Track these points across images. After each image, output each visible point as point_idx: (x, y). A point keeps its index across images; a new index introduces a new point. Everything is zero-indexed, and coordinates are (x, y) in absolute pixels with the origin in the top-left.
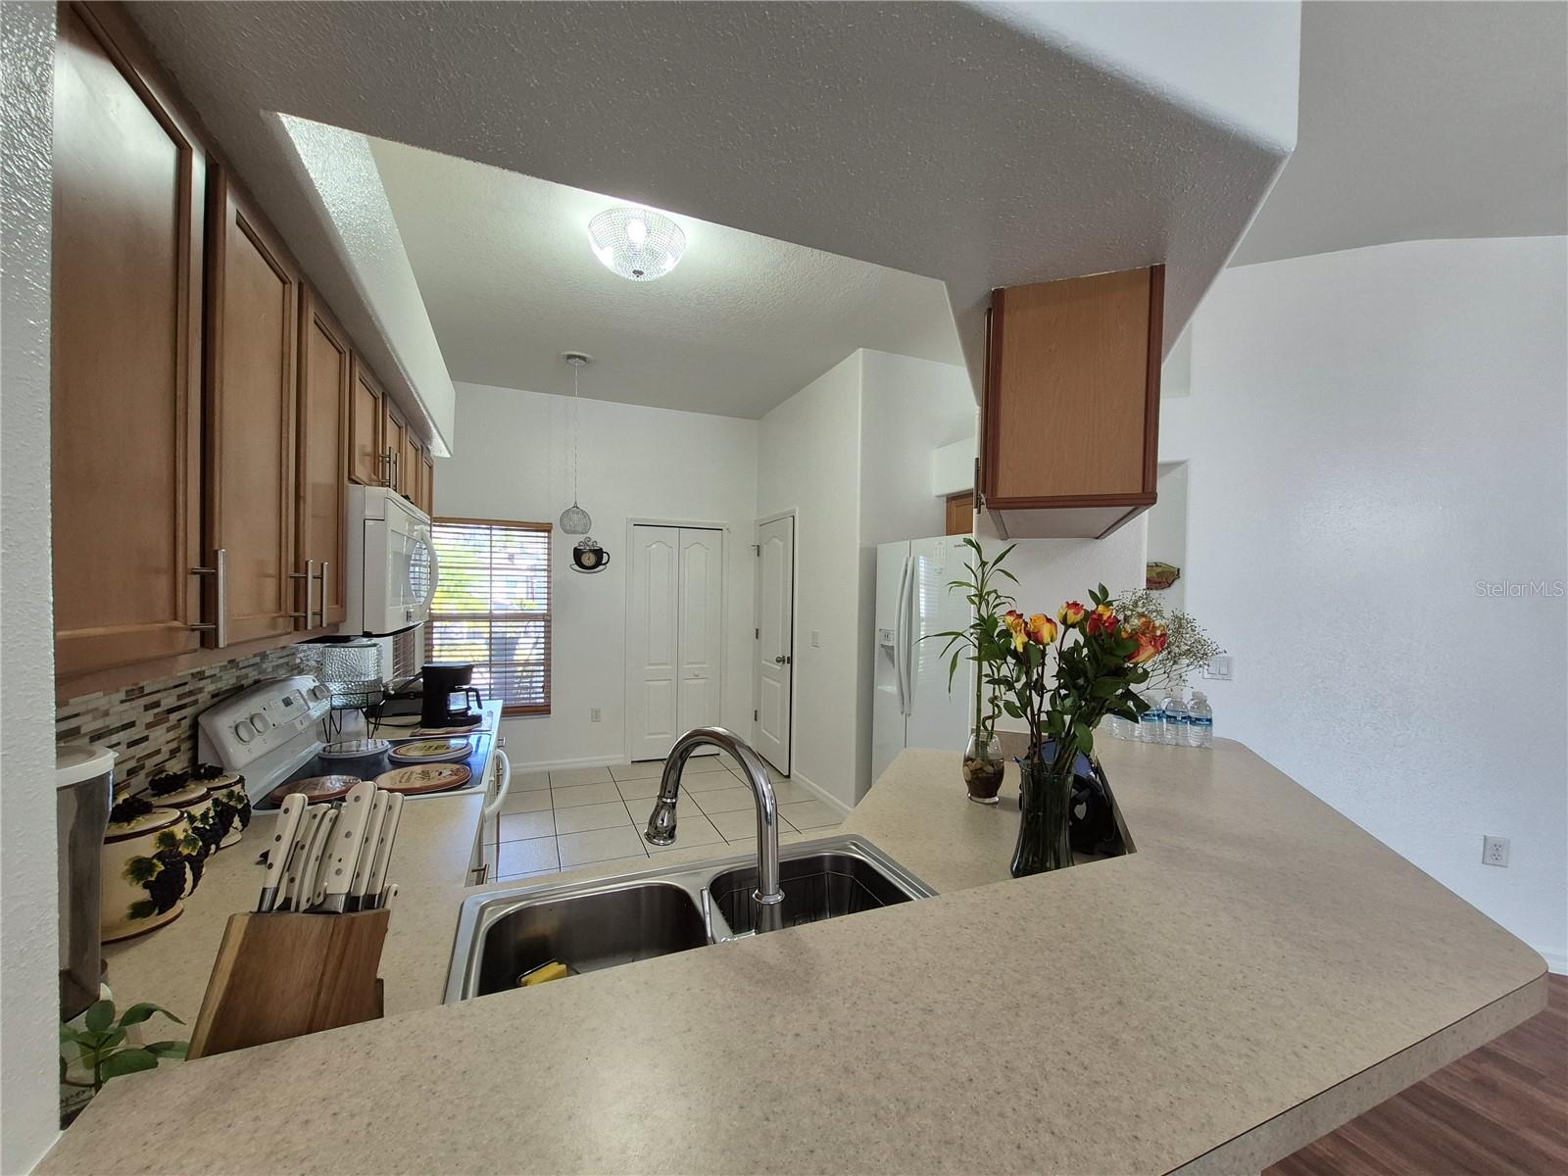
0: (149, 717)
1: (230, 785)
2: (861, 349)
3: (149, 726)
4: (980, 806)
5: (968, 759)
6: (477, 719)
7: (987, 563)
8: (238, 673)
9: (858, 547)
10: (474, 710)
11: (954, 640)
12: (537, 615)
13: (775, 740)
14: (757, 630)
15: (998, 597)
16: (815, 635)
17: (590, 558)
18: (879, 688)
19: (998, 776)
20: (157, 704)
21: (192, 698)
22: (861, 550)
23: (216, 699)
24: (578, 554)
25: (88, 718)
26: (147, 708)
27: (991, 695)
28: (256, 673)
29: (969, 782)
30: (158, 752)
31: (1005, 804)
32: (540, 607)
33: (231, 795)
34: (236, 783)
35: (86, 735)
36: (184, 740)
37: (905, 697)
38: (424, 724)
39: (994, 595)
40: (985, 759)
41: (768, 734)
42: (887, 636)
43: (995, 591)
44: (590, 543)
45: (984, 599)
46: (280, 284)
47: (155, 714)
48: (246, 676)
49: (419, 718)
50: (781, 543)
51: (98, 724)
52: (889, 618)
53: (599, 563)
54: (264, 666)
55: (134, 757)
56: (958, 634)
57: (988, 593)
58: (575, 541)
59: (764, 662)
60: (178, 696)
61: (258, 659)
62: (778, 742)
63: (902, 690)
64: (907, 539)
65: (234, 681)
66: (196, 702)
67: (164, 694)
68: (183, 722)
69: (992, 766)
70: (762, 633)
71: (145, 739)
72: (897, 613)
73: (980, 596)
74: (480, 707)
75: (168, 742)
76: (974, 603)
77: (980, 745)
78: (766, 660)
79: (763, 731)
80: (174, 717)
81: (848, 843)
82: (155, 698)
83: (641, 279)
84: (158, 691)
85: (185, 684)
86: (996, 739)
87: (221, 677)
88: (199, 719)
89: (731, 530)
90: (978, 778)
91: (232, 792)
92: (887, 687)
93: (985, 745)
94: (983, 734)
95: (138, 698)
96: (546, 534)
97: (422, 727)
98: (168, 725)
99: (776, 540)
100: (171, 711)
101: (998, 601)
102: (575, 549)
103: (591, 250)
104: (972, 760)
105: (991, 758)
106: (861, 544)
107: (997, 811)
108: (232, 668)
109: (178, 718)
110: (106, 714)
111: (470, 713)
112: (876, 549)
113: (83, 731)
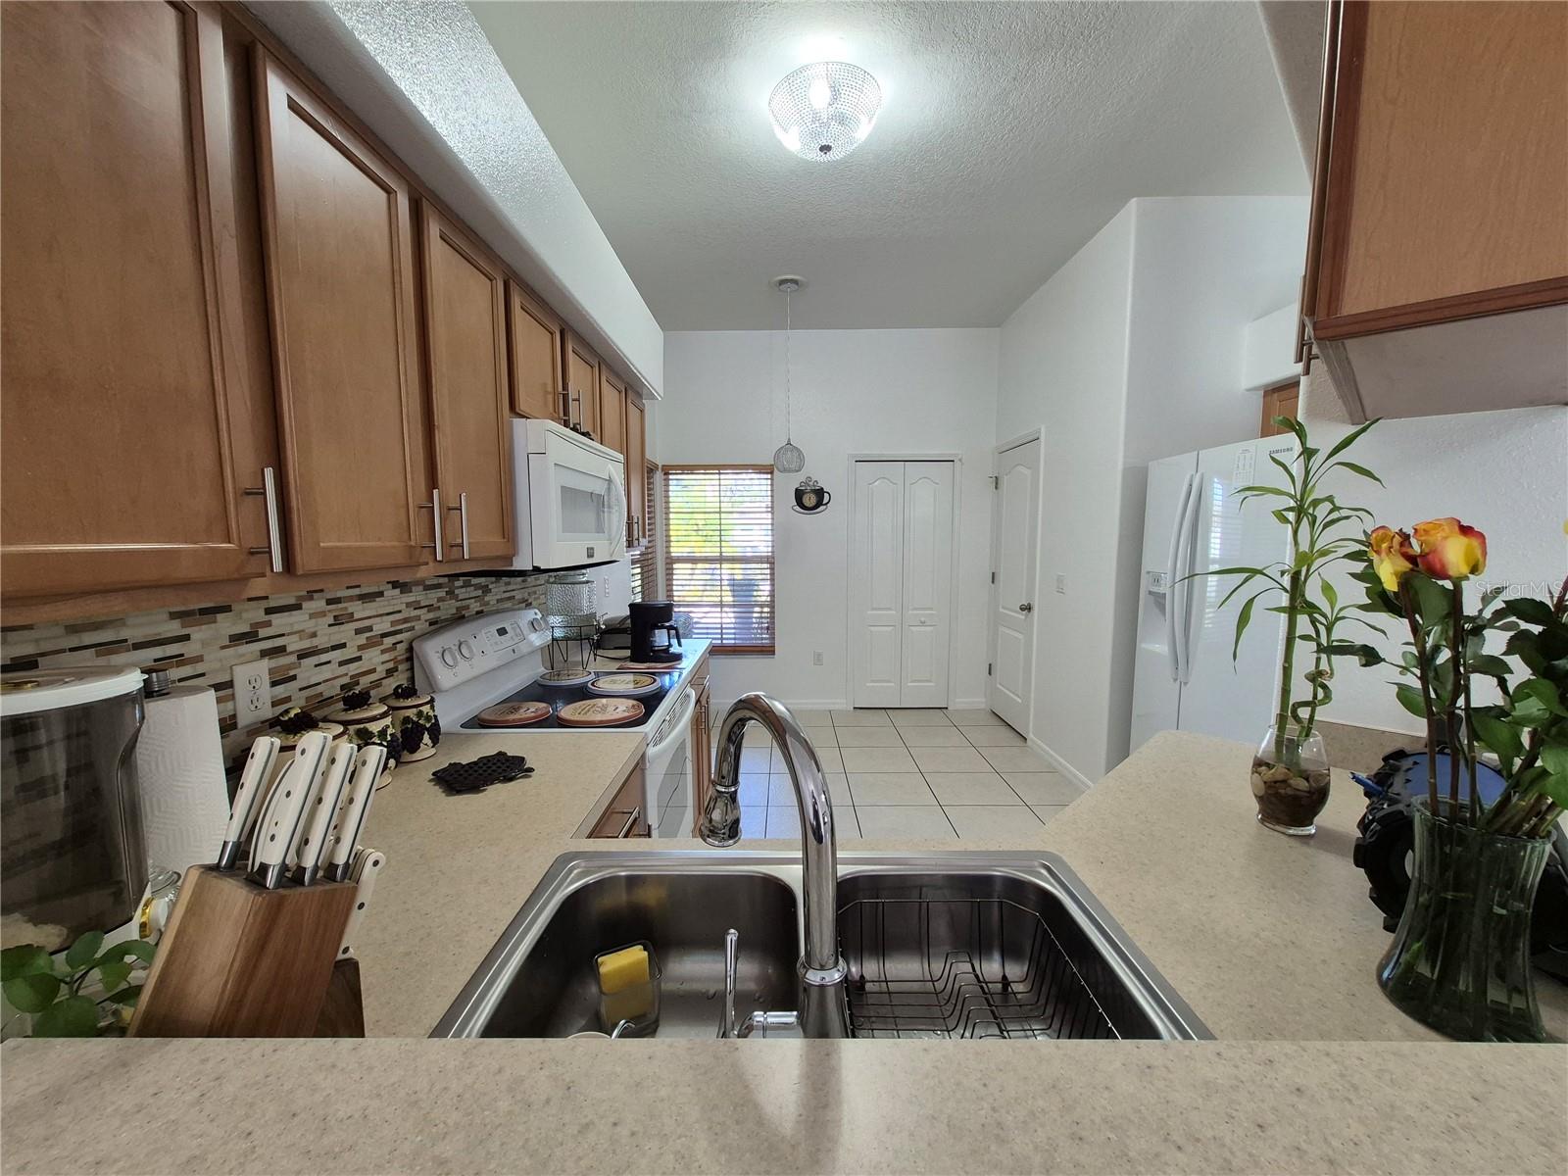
0: (362, 639)
1: (421, 705)
2: (1135, 199)
3: (361, 648)
4: (1279, 839)
5: (1259, 763)
6: (678, 657)
7: (1316, 451)
8: (459, 604)
9: (1120, 467)
10: (675, 649)
11: (1246, 580)
12: (761, 557)
13: (1016, 698)
14: (993, 574)
15: (1336, 509)
16: (1060, 580)
17: (810, 499)
18: (1143, 645)
19: (1318, 796)
20: (370, 629)
21: (409, 625)
22: (1126, 470)
23: (433, 627)
24: (799, 495)
25: (295, 638)
26: (358, 632)
27: (1313, 668)
28: (478, 604)
29: (1260, 799)
30: (373, 671)
31: (1328, 840)
32: (764, 549)
33: (420, 714)
34: (427, 703)
35: (292, 653)
36: (401, 662)
37: (1181, 660)
38: (633, 659)
39: (1328, 506)
40: (1293, 765)
41: (1008, 692)
42: (1157, 581)
43: (1330, 499)
44: (811, 483)
45: (1307, 514)
46: (383, 195)
47: (367, 638)
48: (467, 607)
49: (628, 653)
50: (1027, 472)
51: (306, 644)
52: (1161, 557)
53: (819, 503)
54: (486, 599)
55: (347, 674)
56: (1254, 572)
57: (1316, 503)
58: (795, 481)
59: (1001, 610)
60: (392, 622)
61: (479, 593)
62: (1020, 701)
63: (1176, 652)
64: (1195, 450)
65: (454, 611)
66: (412, 629)
67: (378, 619)
68: (398, 646)
69: (1307, 780)
70: (1001, 578)
71: (359, 658)
72: (1172, 550)
73: (1300, 511)
74: (680, 645)
75: (383, 663)
76: (1287, 521)
77: (1285, 746)
78: (1003, 608)
79: (999, 686)
80: (388, 641)
81: (1036, 864)
82: (367, 623)
83: (831, 156)
84: (370, 618)
85: (400, 612)
86: (1316, 738)
87: (439, 607)
88: (414, 644)
89: (963, 461)
90: (1277, 794)
91: (421, 711)
92: (1155, 646)
93: (1293, 745)
94: (1292, 728)
95: (347, 622)
96: (769, 476)
97: (632, 661)
98: (382, 647)
99: (1020, 468)
100: (384, 635)
101: (1335, 515)
102: (796, 489)
103: (774, 135)
104: (1268, 765)
105: (1304, 765)
106: (1125, 463)
107: (1309, 851)
108: (451, 599)
109: (394, 641)
110: (314, 635)
111: (672, 650)
112: (1146, 469)
113: (289, 649)
